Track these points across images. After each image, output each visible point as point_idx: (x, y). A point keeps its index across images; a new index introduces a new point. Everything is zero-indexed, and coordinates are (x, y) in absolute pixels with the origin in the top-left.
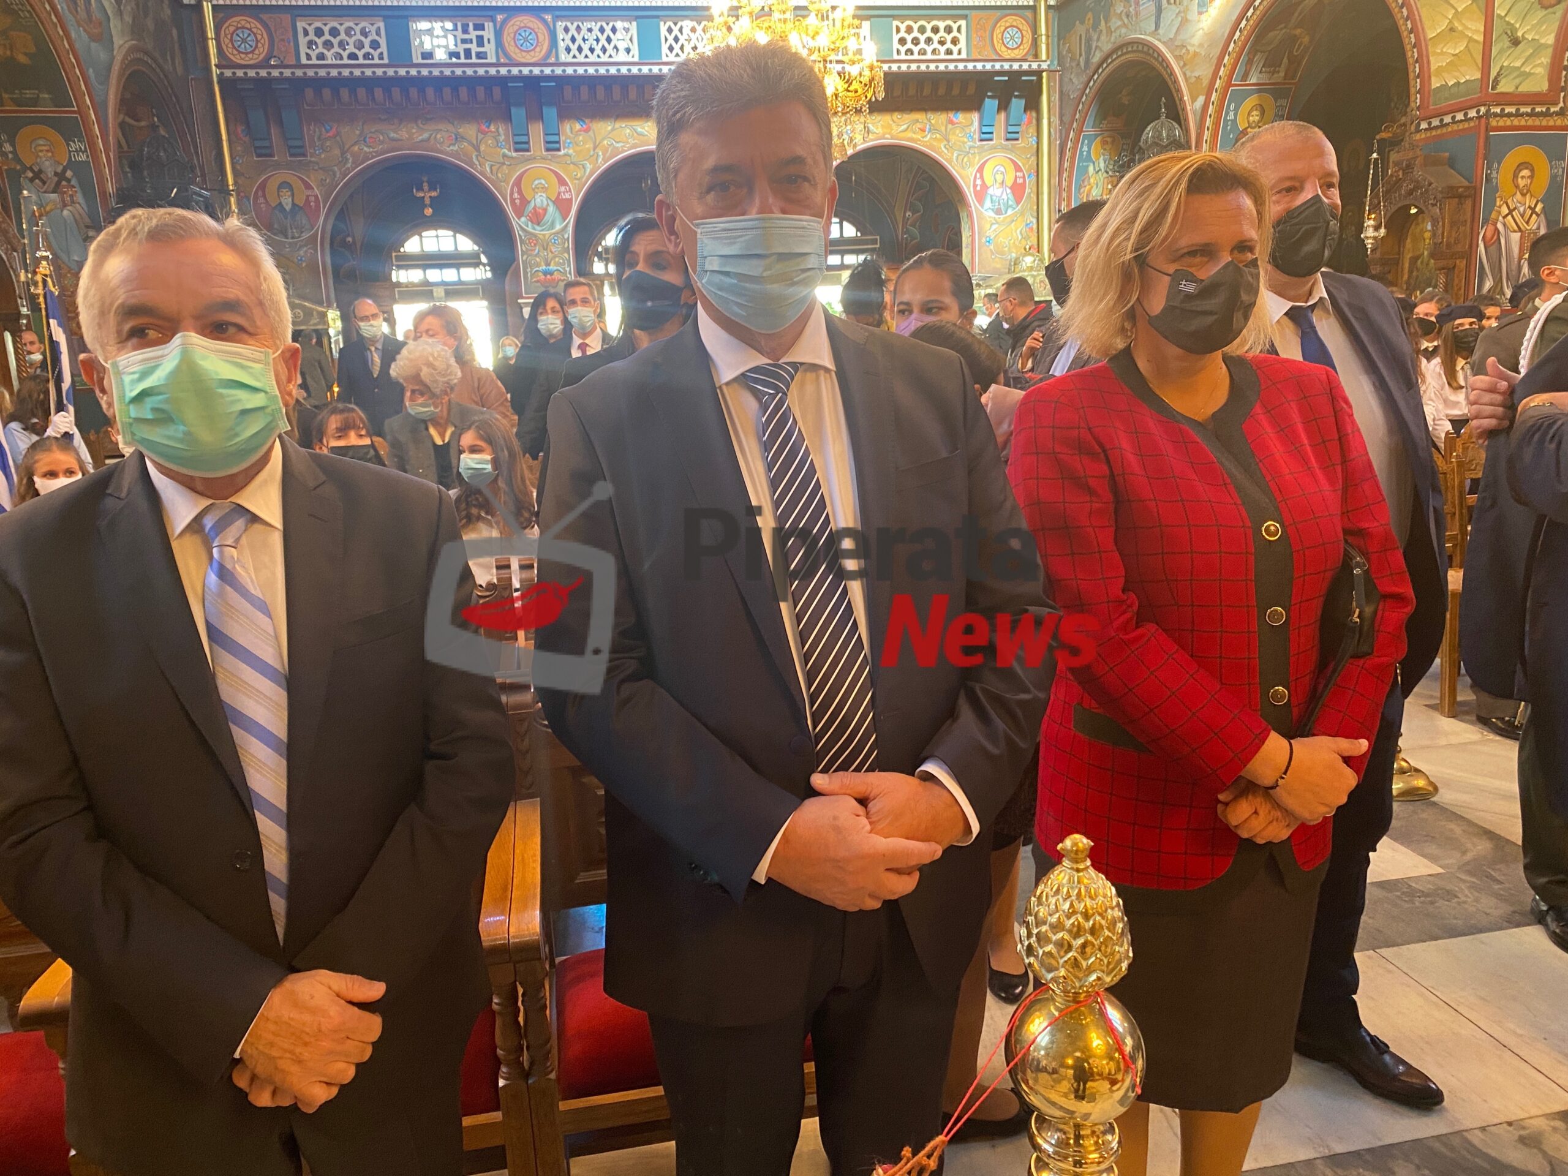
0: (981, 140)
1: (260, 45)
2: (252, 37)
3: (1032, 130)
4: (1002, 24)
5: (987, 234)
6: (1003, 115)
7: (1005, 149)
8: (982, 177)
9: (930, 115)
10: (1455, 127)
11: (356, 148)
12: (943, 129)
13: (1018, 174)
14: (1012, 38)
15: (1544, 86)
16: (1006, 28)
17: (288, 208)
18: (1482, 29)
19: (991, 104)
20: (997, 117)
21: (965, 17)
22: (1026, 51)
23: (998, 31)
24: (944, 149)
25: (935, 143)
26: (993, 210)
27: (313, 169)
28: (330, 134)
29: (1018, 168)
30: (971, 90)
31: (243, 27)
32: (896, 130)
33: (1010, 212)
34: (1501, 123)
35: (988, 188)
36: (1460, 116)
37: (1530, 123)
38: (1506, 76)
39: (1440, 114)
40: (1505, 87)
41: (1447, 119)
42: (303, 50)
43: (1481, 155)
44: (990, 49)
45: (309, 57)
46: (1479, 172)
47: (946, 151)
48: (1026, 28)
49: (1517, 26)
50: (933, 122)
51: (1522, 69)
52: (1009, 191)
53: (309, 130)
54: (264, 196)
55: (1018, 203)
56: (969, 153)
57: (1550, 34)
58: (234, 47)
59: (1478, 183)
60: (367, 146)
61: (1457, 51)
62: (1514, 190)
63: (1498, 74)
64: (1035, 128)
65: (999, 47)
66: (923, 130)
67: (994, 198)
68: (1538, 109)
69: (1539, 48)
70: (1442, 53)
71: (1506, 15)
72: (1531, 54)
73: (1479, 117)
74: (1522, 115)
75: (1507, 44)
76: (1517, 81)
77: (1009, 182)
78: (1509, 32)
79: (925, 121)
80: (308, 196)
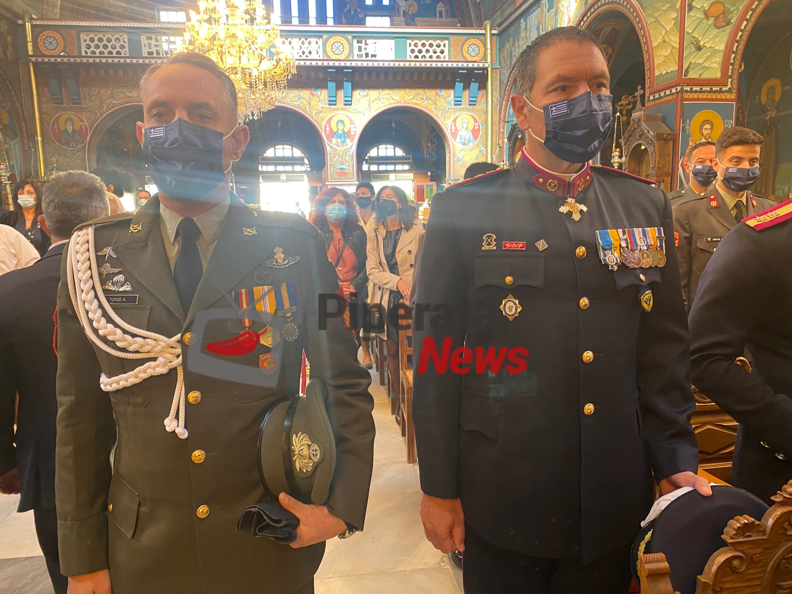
0: (455, 105)
1: (59, 46)
2: (55, 41)
3: (484, 100)
4: (468, 43)
5: (458, 156)
6: (467, 92)
7: (468, 110)
8: (455, 125)
9: (427, 91)
10: (666, 99)
11: (108, 101)
12: (433, 98)
13: (476, 124)
14: (473, 50)
15: (718, 75)
16: (470, 45)
17: (70, 131)
18: (678, 41)
19: (459, 86)
20: (464, 92)
21: (447, 39)
22: (481, 58)
23: (465, 47)
24: (434, 109)
25: (429, 106)
26: (461, 143)
27: (85, 111)
28: (95, 93)
29: (476, 121)
30: (449, 78)
31: (50, 36)
32: (407, 98)
33: (471, 144)
34: (691, 97)
35: (459, 131)
36: (668, 92)
37: (709, 97)
38: (693, 68)
39: (659, 91)
40: (692, 75)
41: (662, 94)
42: (83, 49)
43: (678, 115)
44: (460, 56)
45: (86, 53)
46: (678, 125)
47: (435, 111)
48: (481, 45)
49: (700, 39)
50: (428, 94)
51: (704, 65)
52: (470, 133)
53: (83, 90)
54: (57, 125)
55: (475, 139)
56: (448, 112)
57: (721, 44)
58: (45, 47)
59: (678, 132)
60: (115, 100)
61: (667, 54)
62: (701, 136)
63: (688, 67)
64: (485, 99)
65: (466, 55)
66: (423, 99)
67: (462, 137)
68: (714, 89)
69: (714, 52)
70: (660, 55)
71: (692, 32)
72: (709, 56)
73: (677, 93)
74: (704, 92)
75: (693, 49)
76: (701, 72)
77: (471, 128)
78: (694, 43)
79: (424, 94)
80: (81, 126)
